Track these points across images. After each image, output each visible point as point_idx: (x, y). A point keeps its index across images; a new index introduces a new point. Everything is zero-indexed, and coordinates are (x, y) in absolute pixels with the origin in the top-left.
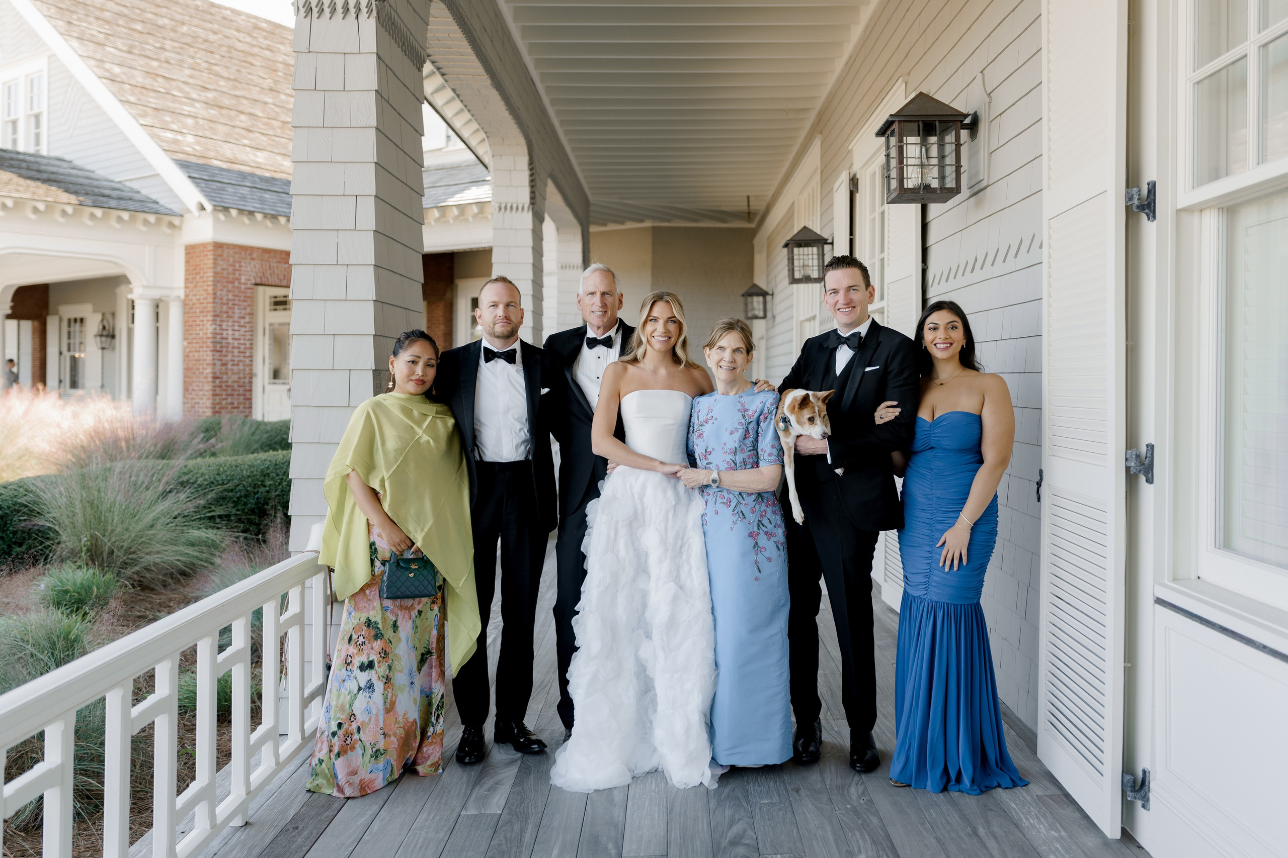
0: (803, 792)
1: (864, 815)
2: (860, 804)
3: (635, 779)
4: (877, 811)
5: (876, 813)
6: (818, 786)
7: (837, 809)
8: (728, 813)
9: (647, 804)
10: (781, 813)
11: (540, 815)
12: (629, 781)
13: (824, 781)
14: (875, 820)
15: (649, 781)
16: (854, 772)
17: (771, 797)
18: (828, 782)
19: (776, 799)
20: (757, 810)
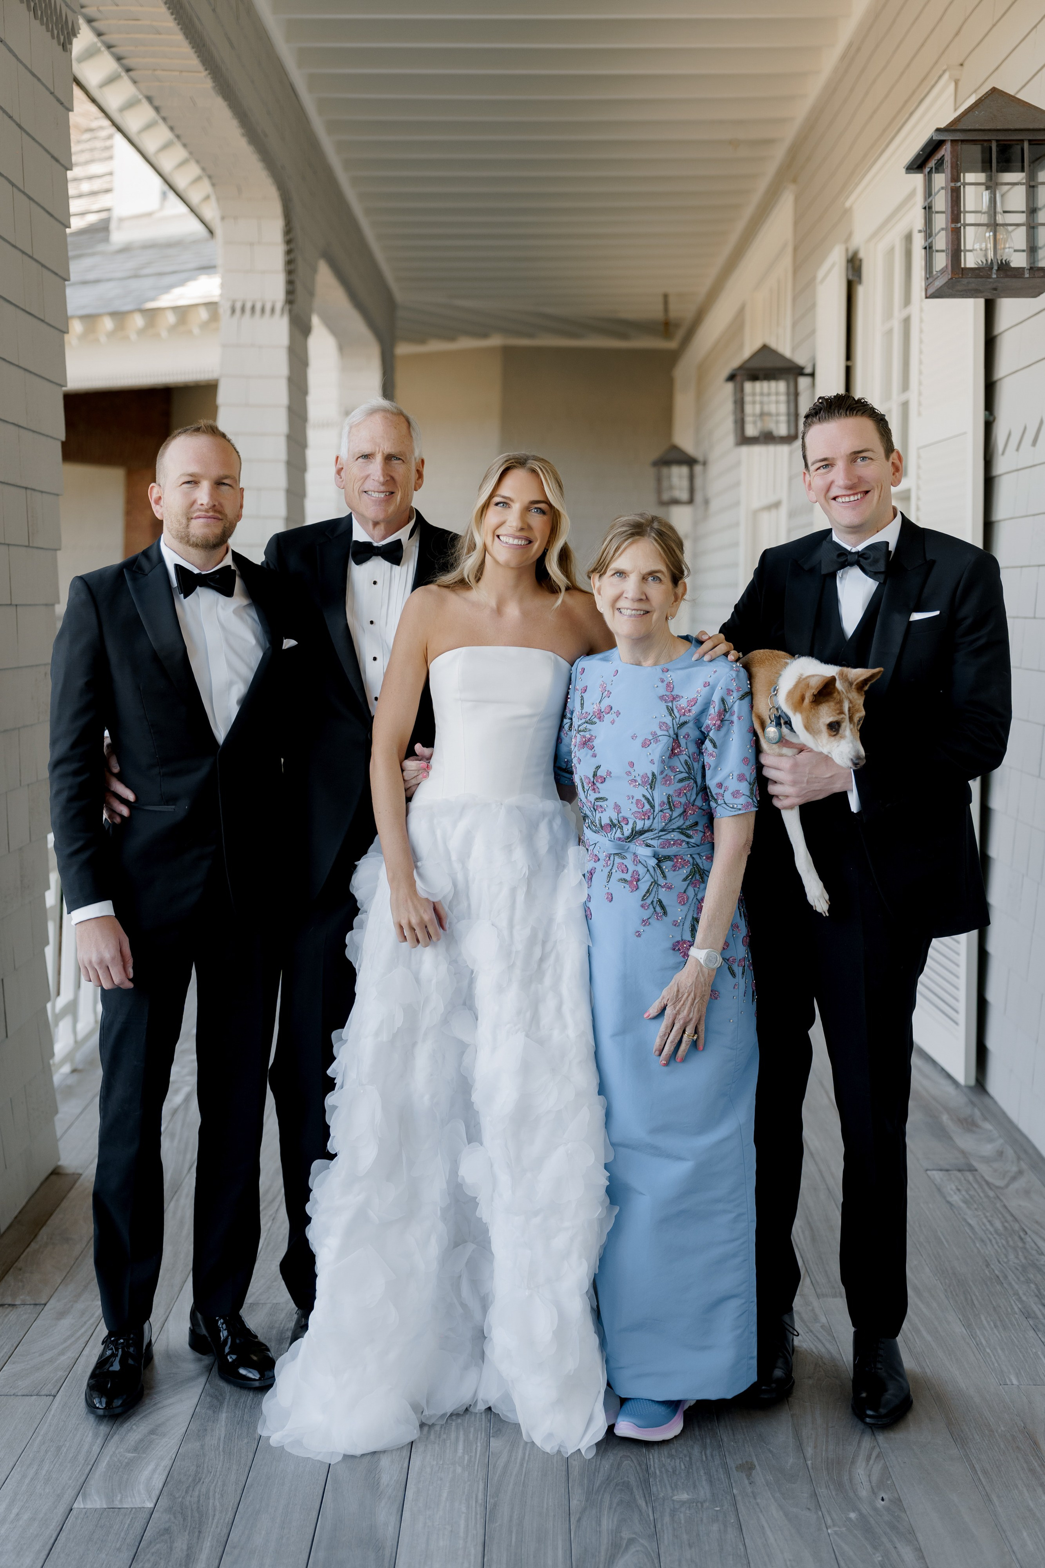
0: (759, 1475)
1: (884, 1539)
2: (875, 1509)
3: (426, 1429)
4: (912, 1532)
5: (909, 1536)
6: (791, 1461)
7: (829, 1522)
8: (607, 1523)
9: (445, 1495)
10: (715, 1527)
11: (230, 1515)
12: (413, 1433)
13: (800, 1447)
14: (908, 1554)
15: (453, 1436)
16: (861, 1426)
17: (695, 1487)
18: (809, 1451)
19: (704, 1491)
20: (667, 1519)
